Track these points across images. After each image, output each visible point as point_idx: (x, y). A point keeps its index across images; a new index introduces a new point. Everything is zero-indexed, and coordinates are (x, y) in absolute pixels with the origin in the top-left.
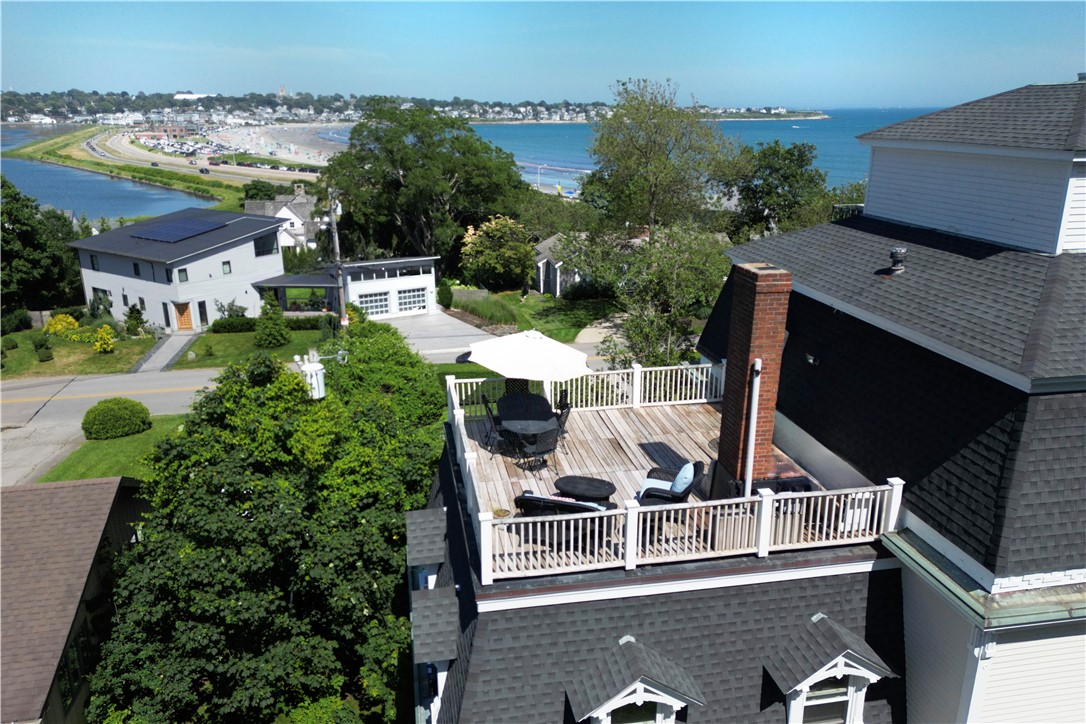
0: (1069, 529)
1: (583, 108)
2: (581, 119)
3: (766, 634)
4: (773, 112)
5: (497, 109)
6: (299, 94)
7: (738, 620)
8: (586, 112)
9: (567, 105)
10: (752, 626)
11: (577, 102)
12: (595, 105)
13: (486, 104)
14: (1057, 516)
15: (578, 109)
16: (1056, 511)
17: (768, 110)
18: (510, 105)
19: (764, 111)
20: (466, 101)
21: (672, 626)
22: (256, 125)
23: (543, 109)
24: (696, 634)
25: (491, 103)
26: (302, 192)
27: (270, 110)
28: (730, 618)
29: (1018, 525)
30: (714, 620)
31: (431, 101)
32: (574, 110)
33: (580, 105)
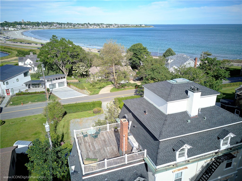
0: (166, 159)
1: (98, 25)
2: (98, 27)
3: (127, 175)
4: (142, 26)
5: (78, 25)
6: (27, 22)
7: (123, 174)
8: (99, 26)
9: (95, 24)
10: (125, 174)
11: (97, 23)
12: (101, 24)
13: (75, 24)
14: (165, 157)
15: (97, 25)
16: (164, 156)
17: (141, 25)
18: (81, 24)
19: (140, 26)
20: (70, 23)
21: (113, 176)
22: (17, 30)
23: (89, 25)
24: (117, 177)
25: (76, 24)
26: (32, 54)
27: (20, 26)
28: (122, 174)
29: (159, 159)
30: (119, 174)
31: (62, 23)
32: (96, 25)
33: (98, 24)
